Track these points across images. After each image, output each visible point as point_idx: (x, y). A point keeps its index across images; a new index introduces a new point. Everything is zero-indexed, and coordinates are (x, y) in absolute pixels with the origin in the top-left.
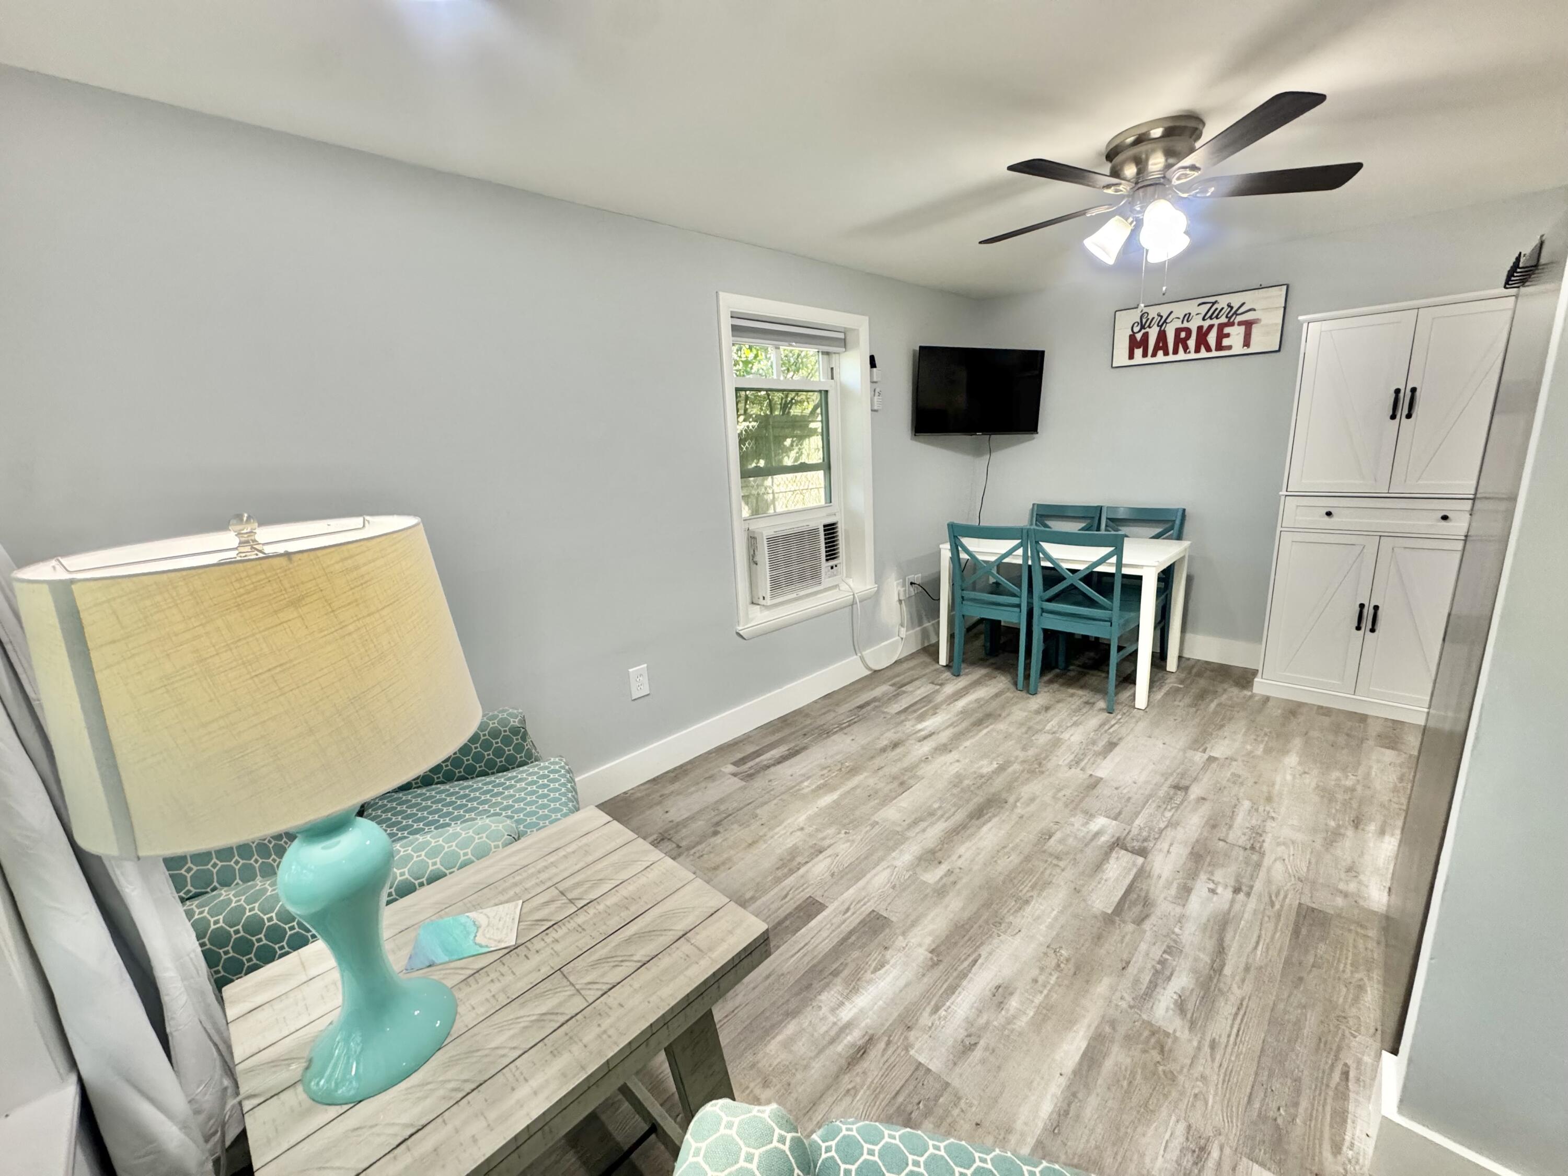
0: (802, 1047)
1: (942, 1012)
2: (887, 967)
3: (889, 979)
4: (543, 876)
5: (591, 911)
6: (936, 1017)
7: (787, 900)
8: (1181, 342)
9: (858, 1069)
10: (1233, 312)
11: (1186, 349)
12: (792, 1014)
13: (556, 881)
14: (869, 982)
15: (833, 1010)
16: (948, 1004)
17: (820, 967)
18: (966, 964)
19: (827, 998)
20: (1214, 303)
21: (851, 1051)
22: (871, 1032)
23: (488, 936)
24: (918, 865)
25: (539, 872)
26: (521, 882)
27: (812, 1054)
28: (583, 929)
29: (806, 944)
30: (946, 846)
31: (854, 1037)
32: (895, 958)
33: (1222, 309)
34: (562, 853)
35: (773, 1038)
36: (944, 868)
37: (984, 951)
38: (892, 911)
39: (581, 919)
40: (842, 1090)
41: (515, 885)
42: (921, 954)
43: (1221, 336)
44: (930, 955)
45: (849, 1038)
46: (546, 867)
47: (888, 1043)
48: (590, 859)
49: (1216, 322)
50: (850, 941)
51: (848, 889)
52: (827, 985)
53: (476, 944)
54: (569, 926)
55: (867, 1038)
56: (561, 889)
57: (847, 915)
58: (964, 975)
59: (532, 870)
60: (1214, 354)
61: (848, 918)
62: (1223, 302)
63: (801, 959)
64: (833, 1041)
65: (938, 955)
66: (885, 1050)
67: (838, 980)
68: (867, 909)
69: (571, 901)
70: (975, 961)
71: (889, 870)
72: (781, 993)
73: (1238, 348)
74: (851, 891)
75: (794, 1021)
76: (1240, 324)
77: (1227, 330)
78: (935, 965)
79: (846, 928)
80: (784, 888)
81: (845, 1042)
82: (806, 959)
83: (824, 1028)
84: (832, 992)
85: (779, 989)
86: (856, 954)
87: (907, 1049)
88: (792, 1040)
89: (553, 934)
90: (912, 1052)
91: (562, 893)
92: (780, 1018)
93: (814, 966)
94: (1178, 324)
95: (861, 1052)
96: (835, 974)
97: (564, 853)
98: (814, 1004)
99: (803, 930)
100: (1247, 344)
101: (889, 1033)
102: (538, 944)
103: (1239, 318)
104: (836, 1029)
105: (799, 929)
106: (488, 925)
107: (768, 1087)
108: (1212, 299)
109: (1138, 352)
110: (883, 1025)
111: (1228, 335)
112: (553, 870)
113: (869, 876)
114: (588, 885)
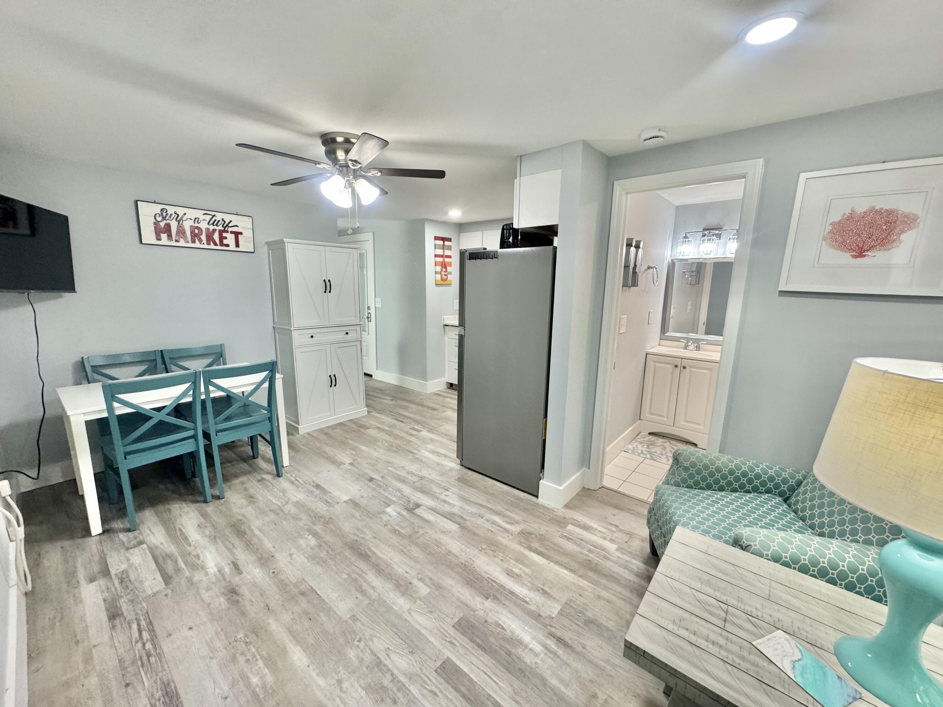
0: (566, 675)
1: (527, 599)
2: (500, 622)
3: (509, 622)
4: (722, 641)
5: (724, 598)
6: (530, 603)
7: (437, 691)
8: (195, 236)
9: (570, 642)
10: (226, 226)
11: (200, 241)
12: (544, 681)
13: (719, 630)
14: (513, 633)
15: (536, 655)
16: (521, 596)
17: (505, 663)
18: (494, 584)
19: (528, 659)
20: (214, 216)
21: (560, 645)
22: (546, 634)
23: (791, 651)
24: (411, 596)
25: (721, 646)
26: (738, 656)
27: (569, 669)
28: (738, 597)
29: (485, 673)
30: (394, 578)
31: (552, 644)
32: (492, 618)
33: (219, 221)
34: (693, 638)
35: (564, 694)
36: (415, 582)
37: (486, 576)
38: (454, 615)
39: (733, 602)
40: (584, 651)
41: (743, 659)
42: (488, 604)
43: (222, 238)
44: (490, 600)
45: (553, 646)
46: (713, 643)
47: (551, 626)
48: (686, 615)
49: (218, 228)
50: (480, 642)
51: (429, 642)
52: (518, 658)
53: (802, 655)
54: (743, 607)
55: (550, 636)
56: (723, 623)
57: (457, 644)
58: (502, 586)
59: (723, 653)
60: (219, 247)
61: (458, 642)
62: (219, 217)
63: (498, 676)
64: (556, 655)
65: (490, 596)
66: (555, 628)
67: (513, 651)
68: (452, 631)
69: (727, 612)
70: (492, 580)
71: (413, 613)
72: (528, 690)
73: (232, 247)
74: (432, 640)
75: (549, 680)
76: (232, 232)
77: (225, 235)
78: (496, 598)
79: (469, 645)
80: (422, 695)
81: (556, 648)
82: (498, 672)
83: (549, 660)
84: (524, 655)
85: (526, 692)
86: (491, 639)
87: (552, 618)
88: (562, 681)
89: (754, 613)
90: (553, 616)
91: (725, 621)
92: (549, 690)
93: (504, 667)
94: (192, 223)
95: (560, 640)
96: (509, 654)
97: (692, 636)
98: (534, 666)
99: (471, 676)
100: (237, 245)
101: (545, 626)
102: (768, 619)
103: (230, 229)
104: (548, 653)
105: (471, 680)
106: (786, 656)
107: (596, 694)
108: (213, 213)
109: (164, 236)
110: (541, 628)
111: (226, 238)
112: (713, 637)
113: (418, 627)
114: (707, 607)
